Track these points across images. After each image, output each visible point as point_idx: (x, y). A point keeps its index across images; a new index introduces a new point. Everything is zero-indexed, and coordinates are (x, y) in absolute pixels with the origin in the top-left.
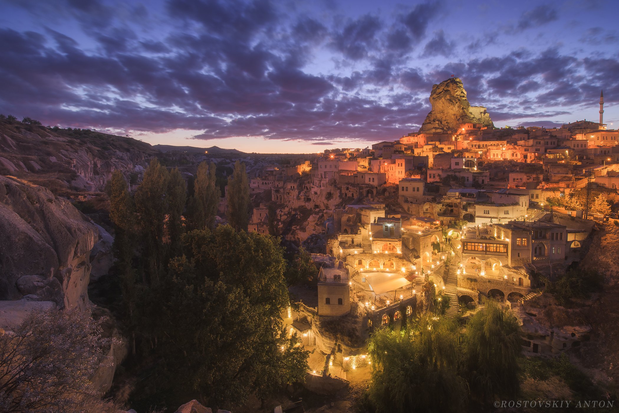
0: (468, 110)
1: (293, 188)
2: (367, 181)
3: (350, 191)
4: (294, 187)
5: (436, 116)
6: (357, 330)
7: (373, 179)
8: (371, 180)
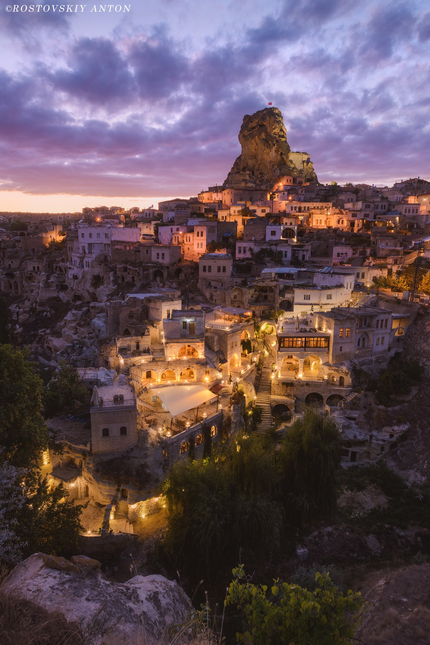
0: (287, 157)
1: (36, 269)
2: (154, 258)
3: (129, 273)
4: (38, 267)
5: (247, 164)
6: (147, 467)
7: (163, 254)
8: (160, 256)
